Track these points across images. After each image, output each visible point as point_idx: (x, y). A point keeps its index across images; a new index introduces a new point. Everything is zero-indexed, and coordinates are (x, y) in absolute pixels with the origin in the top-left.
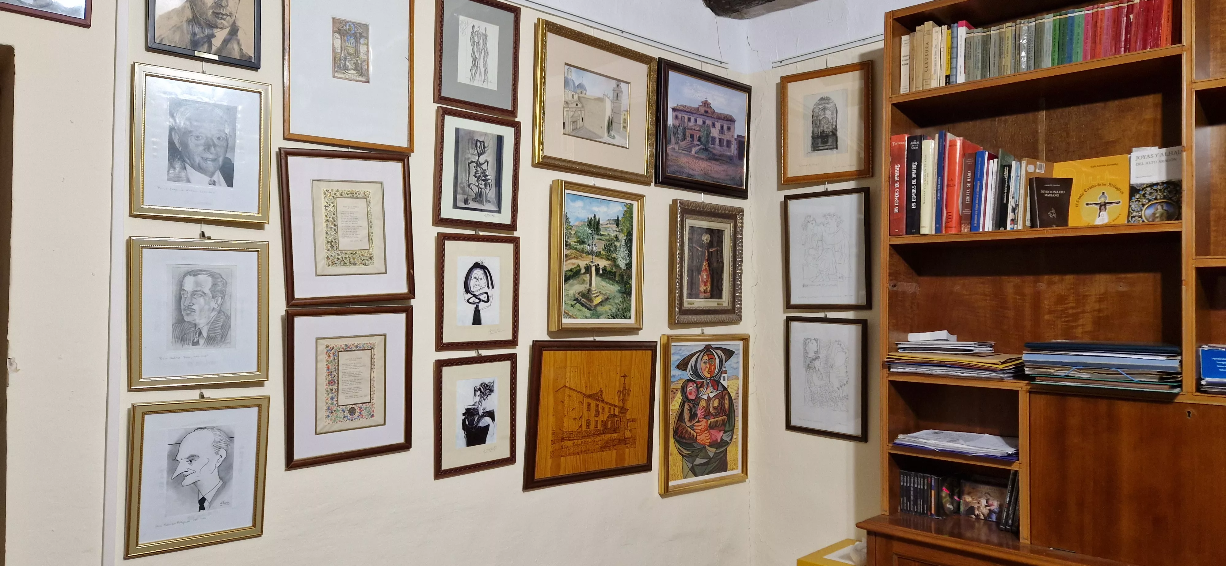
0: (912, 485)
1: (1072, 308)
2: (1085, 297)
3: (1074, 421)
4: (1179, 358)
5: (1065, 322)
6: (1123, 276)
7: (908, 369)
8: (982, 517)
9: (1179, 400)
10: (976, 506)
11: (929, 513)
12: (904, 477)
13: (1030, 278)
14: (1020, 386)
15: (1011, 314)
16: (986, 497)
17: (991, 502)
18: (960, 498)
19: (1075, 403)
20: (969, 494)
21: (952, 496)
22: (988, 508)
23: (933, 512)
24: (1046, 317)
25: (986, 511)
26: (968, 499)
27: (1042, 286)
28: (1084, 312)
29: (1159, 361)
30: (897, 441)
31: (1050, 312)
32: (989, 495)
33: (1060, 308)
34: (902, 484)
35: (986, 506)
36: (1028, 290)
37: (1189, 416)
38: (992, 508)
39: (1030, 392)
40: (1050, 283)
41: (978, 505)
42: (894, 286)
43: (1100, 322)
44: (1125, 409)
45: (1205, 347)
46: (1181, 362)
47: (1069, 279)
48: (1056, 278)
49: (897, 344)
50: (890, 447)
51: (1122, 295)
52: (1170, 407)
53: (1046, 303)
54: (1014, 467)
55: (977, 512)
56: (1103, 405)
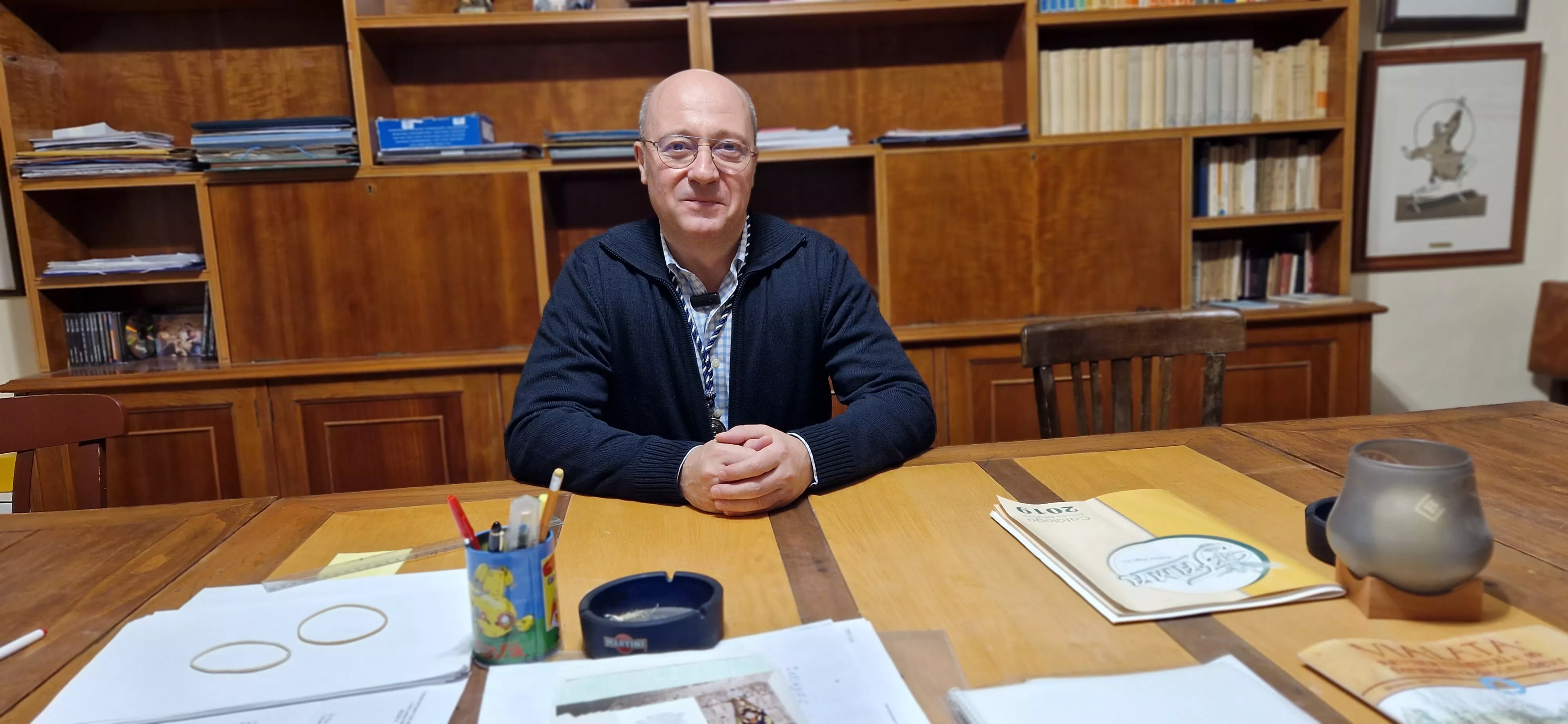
0: (83, 329)
1: (260, 89)
2: (270, 76)
3: (261, 213)
4: (353, 129)
5: (253, 106)
6: (306, 49)
7: (47, 172)
8: (185, 354)
9: (360, 174)
10: (176, 342)
11: (111, 360)
12: (69, 322)
13: (206, 54)
14: (196, 179)
15: (190, 100)
16: (186, 328)
17: (192, 334)
18: (155, 336)
19: (260, 192)
20: (165, 329)
21: (143, 334)
22: (191, 341)
23: (115, 357)
24: (232, 102)
25: (188, 345)
26: (165, 335)
27: (222, 63)
28: (271, 94)
29: (334, 133)
30: (47, 272)
31: (235, 96)
32: (189, 324)
33: (245, 89)
34: (68, 330)
35: (188, 340)
36: (206, 69)
37: (370, 191)
38: (195, 340)
39: (209, 185)
40: (231, 59)
41: (178, 340)
42: (14, 59)
43: (290, 104)
44: (312, 192)
45: (381, 119)
46: (355, 134)
47: (252, 53)
48: (235, 53)
49: (32, 143)
50: (39, 282)
51: (307, 71)
52: (352, 183)
53: (230, 84)
54: (202, 278)
55: (177, 350)
56: (288, 190)
